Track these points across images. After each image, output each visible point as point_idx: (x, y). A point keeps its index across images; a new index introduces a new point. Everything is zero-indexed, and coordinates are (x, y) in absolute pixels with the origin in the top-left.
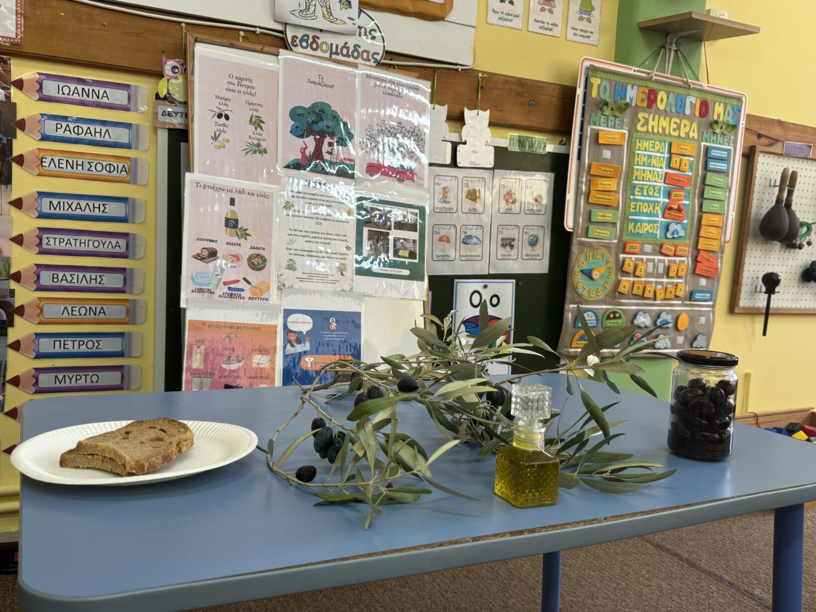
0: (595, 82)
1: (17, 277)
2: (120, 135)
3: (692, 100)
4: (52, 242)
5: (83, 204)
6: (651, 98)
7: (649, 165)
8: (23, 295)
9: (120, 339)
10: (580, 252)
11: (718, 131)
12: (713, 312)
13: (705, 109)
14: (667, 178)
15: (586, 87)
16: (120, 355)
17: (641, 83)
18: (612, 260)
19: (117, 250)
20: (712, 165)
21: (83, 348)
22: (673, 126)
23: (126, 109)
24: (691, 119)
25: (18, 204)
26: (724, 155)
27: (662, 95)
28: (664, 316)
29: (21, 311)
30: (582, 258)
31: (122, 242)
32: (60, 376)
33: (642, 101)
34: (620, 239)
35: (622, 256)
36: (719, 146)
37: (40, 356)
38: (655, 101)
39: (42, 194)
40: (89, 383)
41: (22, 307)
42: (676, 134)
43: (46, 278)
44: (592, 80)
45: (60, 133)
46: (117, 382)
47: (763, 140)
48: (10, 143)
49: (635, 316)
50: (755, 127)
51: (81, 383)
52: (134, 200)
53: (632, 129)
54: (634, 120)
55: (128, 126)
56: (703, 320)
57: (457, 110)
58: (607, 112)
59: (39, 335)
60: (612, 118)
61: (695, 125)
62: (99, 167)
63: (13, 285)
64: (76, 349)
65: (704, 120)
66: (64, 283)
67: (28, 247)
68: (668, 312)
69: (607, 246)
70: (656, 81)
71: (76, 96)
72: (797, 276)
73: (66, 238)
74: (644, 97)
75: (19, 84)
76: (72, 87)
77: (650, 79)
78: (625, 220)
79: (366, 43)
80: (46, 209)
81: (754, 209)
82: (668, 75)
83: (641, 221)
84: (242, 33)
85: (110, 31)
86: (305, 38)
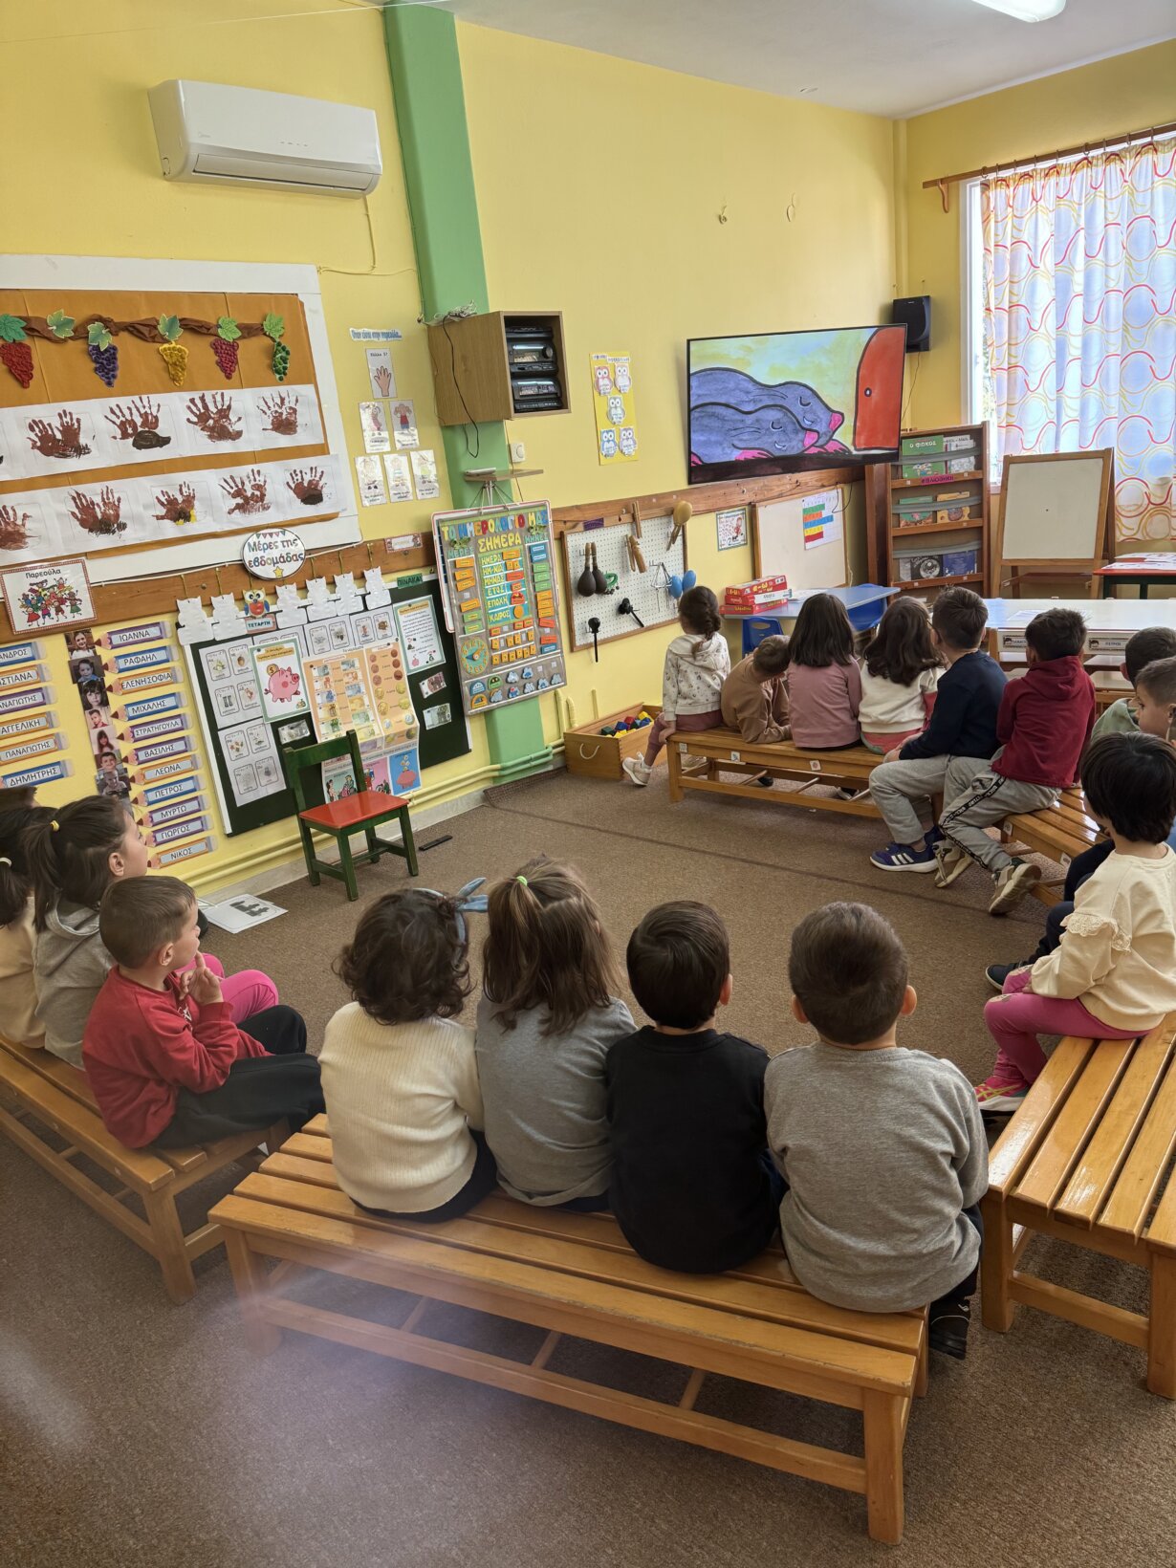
0: (445, 529)
1: (126, 760)
2: (161, 655)
3: (512, 517)
4: (140, 733)
5: (151, 704)
6: (484, 526)
7: (493, 573)
8: (132, 770)
9: (191, 781)
10: (463, 645)
11: (534, 533)
12: (562, 656)
13: (521, 519)
14: (507, 577)
15: (439, 533)
16: (194, 790)
17: (475, 519)
18: (485, 644)
19: (177, 726)
20: (535, 558)
21: (173, 792)
22: (503, 540)
23: (160, 638)
24: (514, 531)
25: (116, 715)
26: (542, 548)
27: (491, 522)
28: (526, 671)
29: (133, 779)
30: (465, 648)
31: (178, 720)
32: (164, 812)
33: (479, 531)
34: (486, 628)
35: (490, 639)
36: (536, 542)
37: (150, 804)
38: (487, 528)
39: (127, 706)
40: (181, 813)
41: (133, 777)
42: (506, 545)
43: (142, 756)
44: (442, 529)
45: (128, 665)
46: (197, 807)
47: (568, 524)
48: (103, 680)
49: (508, 676)
50: (560, 517)
51: (177, 813)
52: (179, 693)
53: (477, 552)
54: (477, 546)
55: (164, 648)
56: (554, 664)
57: (359, 573)
58: (457, 546)
59: (147, 791)
60: (461, 550)
61: (518, 535)
62: (155, 679)
63: (125, 765)
64: (169, 794)
65: (524, 529)
66: (152, 756)
67: (128, 740)
68: (528, 667)
69: (479, 636)
70: (486, 514)
71: (131, 640)
72: (615, 611)
73: (146, 728)
74: (479, 528)
75: (99, 643)
76: (127, 634)
77: (480, 514)
78: (486, 615)
79: (293, 550)
80: (131, 714)
81: (572, 576)
82: (493, 507)
83: (497, 612)
84: (217, 569)
85: (143, 594)
86: (256, 559)
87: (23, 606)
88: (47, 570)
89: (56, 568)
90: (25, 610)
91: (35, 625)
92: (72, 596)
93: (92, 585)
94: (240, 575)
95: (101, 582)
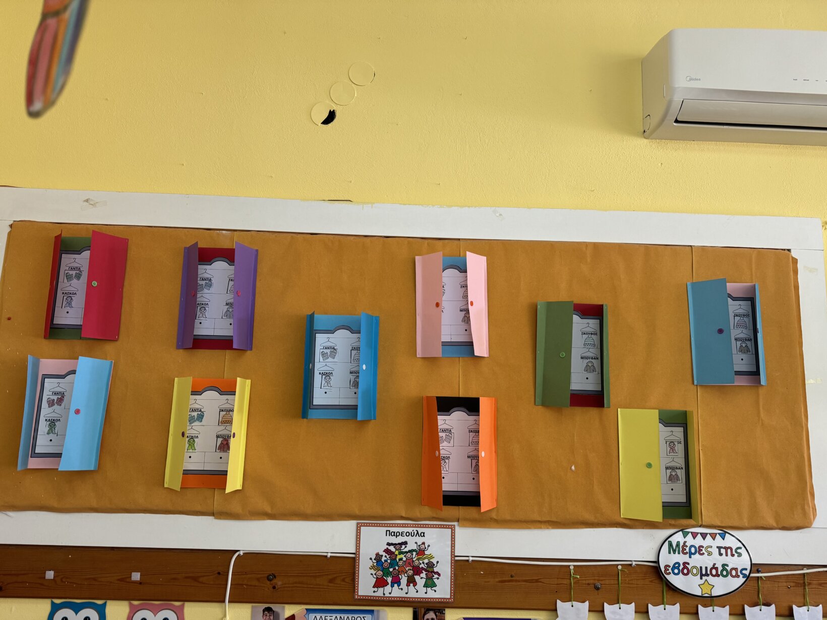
79: (733, 562)
84: (620, 567)
85: (516, 581)
86: (676, 566)
87: (372, 568)
88: (410, 530)
89: (420, 530)
90: (373, 572)
91: (380, 592)
92: (431, 565)
93: (457, 558)
94: (651, 581)
95: (468, 556)
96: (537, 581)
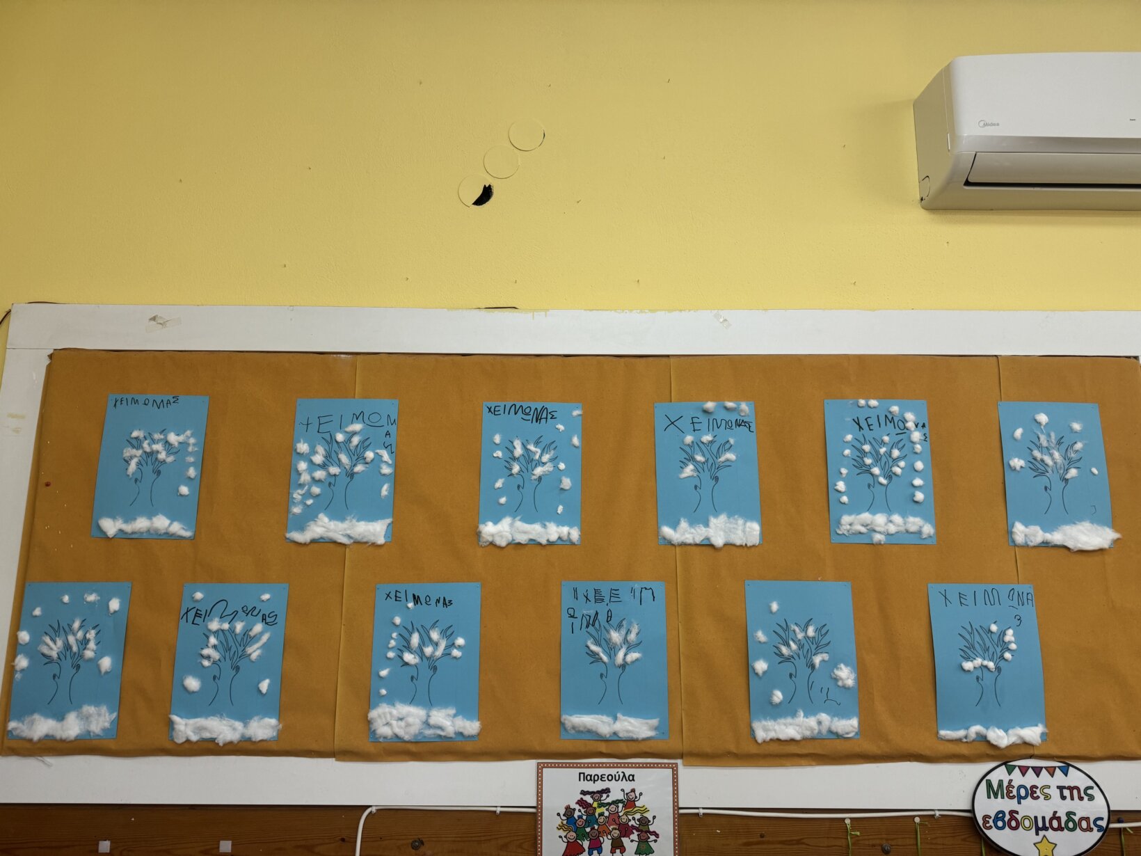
79: (1082, 809)
84: (917, 820)
85: (769, 843)
86: (1000, 816)
88: (613, 771)
89: (628, 772)
90: (563, 834)
92: (644, 822)
93: (681, 811)
94: (964, 840)
95: (698, 808)
96: (799, 842)
